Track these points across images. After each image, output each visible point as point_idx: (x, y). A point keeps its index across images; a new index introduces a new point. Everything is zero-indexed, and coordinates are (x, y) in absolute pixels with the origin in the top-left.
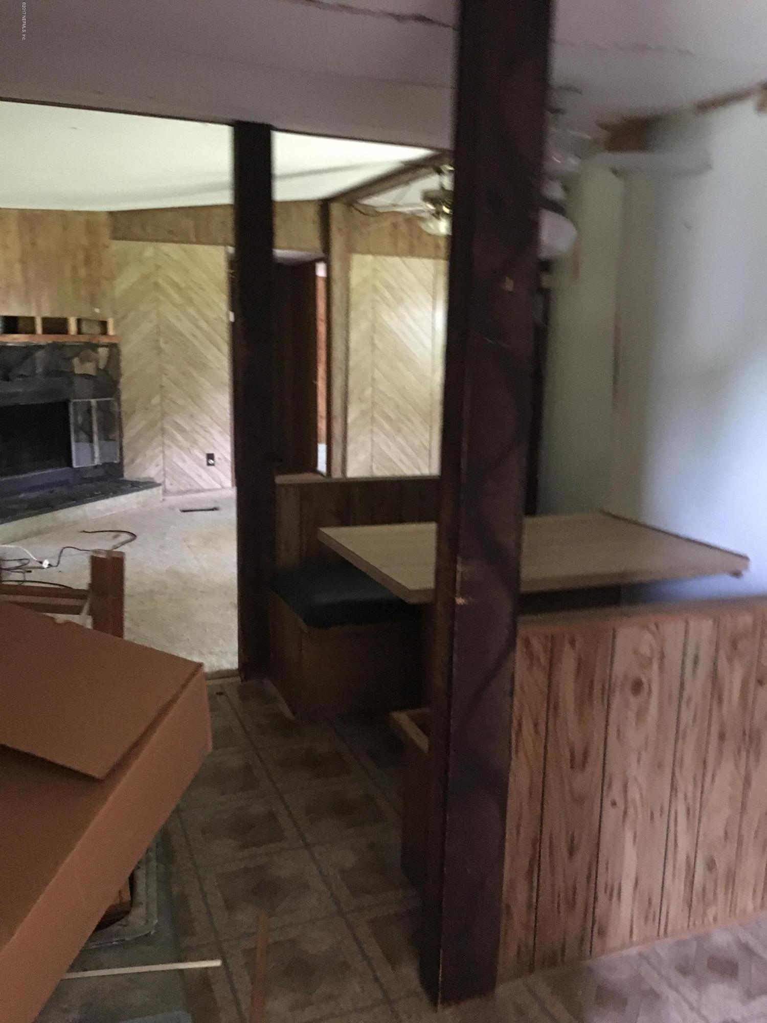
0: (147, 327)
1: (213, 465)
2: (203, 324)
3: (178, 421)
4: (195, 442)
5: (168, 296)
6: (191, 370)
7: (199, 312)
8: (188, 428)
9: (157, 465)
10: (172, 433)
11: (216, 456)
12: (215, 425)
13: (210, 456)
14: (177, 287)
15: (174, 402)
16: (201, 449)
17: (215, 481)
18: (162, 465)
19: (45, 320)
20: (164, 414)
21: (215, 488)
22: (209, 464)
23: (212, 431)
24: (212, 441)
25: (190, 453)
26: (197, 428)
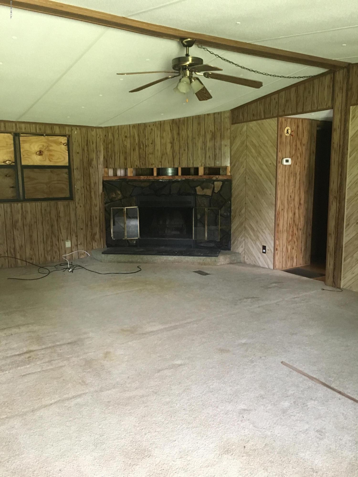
0: (242, 170)
1: (265, 253)
2: (264, 167)
3: (251, 224)
4: (258, 238)
5: (251, 152)
6: (258, 195)
7: (263, 160)
8: (256, 229)
9: (242, 247)
10: (249, 230)
11: (267, 248)
12: (267, 229)
13: (264, 248)
14: (254, 146)
15: (250, 213)
16: (261, 243)
17: (266, 263)
18: (244, 247)
19: (183, 169)
20: (246, 219)
21: (265, 267)
22: (263, 252)
23: (266, 233)
24: (265, 238)
25: (255, 244)
26: (260, 230)
